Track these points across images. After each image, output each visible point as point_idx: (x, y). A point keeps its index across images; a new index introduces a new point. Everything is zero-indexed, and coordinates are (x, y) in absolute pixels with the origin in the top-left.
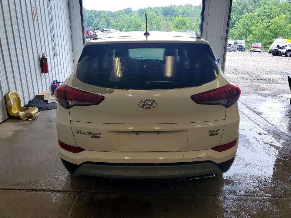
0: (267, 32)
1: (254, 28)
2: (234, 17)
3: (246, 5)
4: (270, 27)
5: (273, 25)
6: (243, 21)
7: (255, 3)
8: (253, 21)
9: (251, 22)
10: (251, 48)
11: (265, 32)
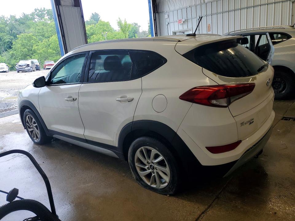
0: (50, 50)
1: (36, 47)
2: (5, 37)
3: (13, 25)
4: (51, 46)
5: (53, 44)
6: (21, 42)
7: (22, 23)
8: (31, 41)
9: (30, 42)
10: (47, 66)
11: (48, 51)
